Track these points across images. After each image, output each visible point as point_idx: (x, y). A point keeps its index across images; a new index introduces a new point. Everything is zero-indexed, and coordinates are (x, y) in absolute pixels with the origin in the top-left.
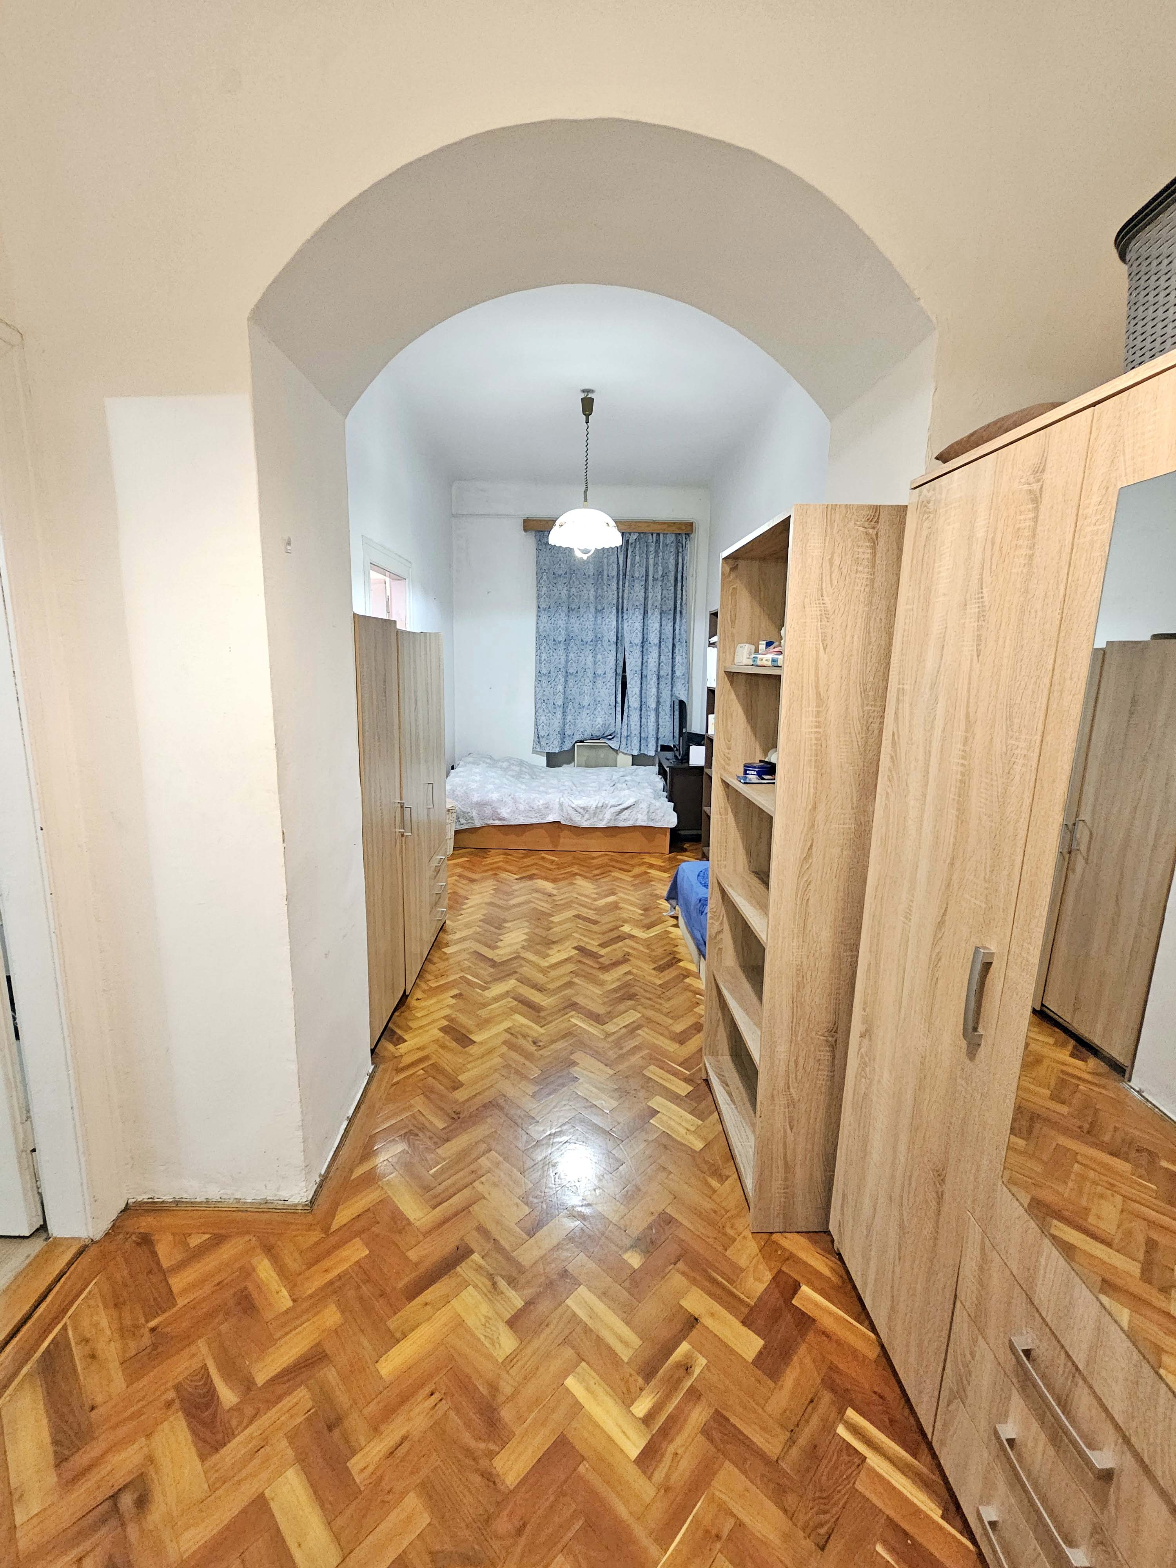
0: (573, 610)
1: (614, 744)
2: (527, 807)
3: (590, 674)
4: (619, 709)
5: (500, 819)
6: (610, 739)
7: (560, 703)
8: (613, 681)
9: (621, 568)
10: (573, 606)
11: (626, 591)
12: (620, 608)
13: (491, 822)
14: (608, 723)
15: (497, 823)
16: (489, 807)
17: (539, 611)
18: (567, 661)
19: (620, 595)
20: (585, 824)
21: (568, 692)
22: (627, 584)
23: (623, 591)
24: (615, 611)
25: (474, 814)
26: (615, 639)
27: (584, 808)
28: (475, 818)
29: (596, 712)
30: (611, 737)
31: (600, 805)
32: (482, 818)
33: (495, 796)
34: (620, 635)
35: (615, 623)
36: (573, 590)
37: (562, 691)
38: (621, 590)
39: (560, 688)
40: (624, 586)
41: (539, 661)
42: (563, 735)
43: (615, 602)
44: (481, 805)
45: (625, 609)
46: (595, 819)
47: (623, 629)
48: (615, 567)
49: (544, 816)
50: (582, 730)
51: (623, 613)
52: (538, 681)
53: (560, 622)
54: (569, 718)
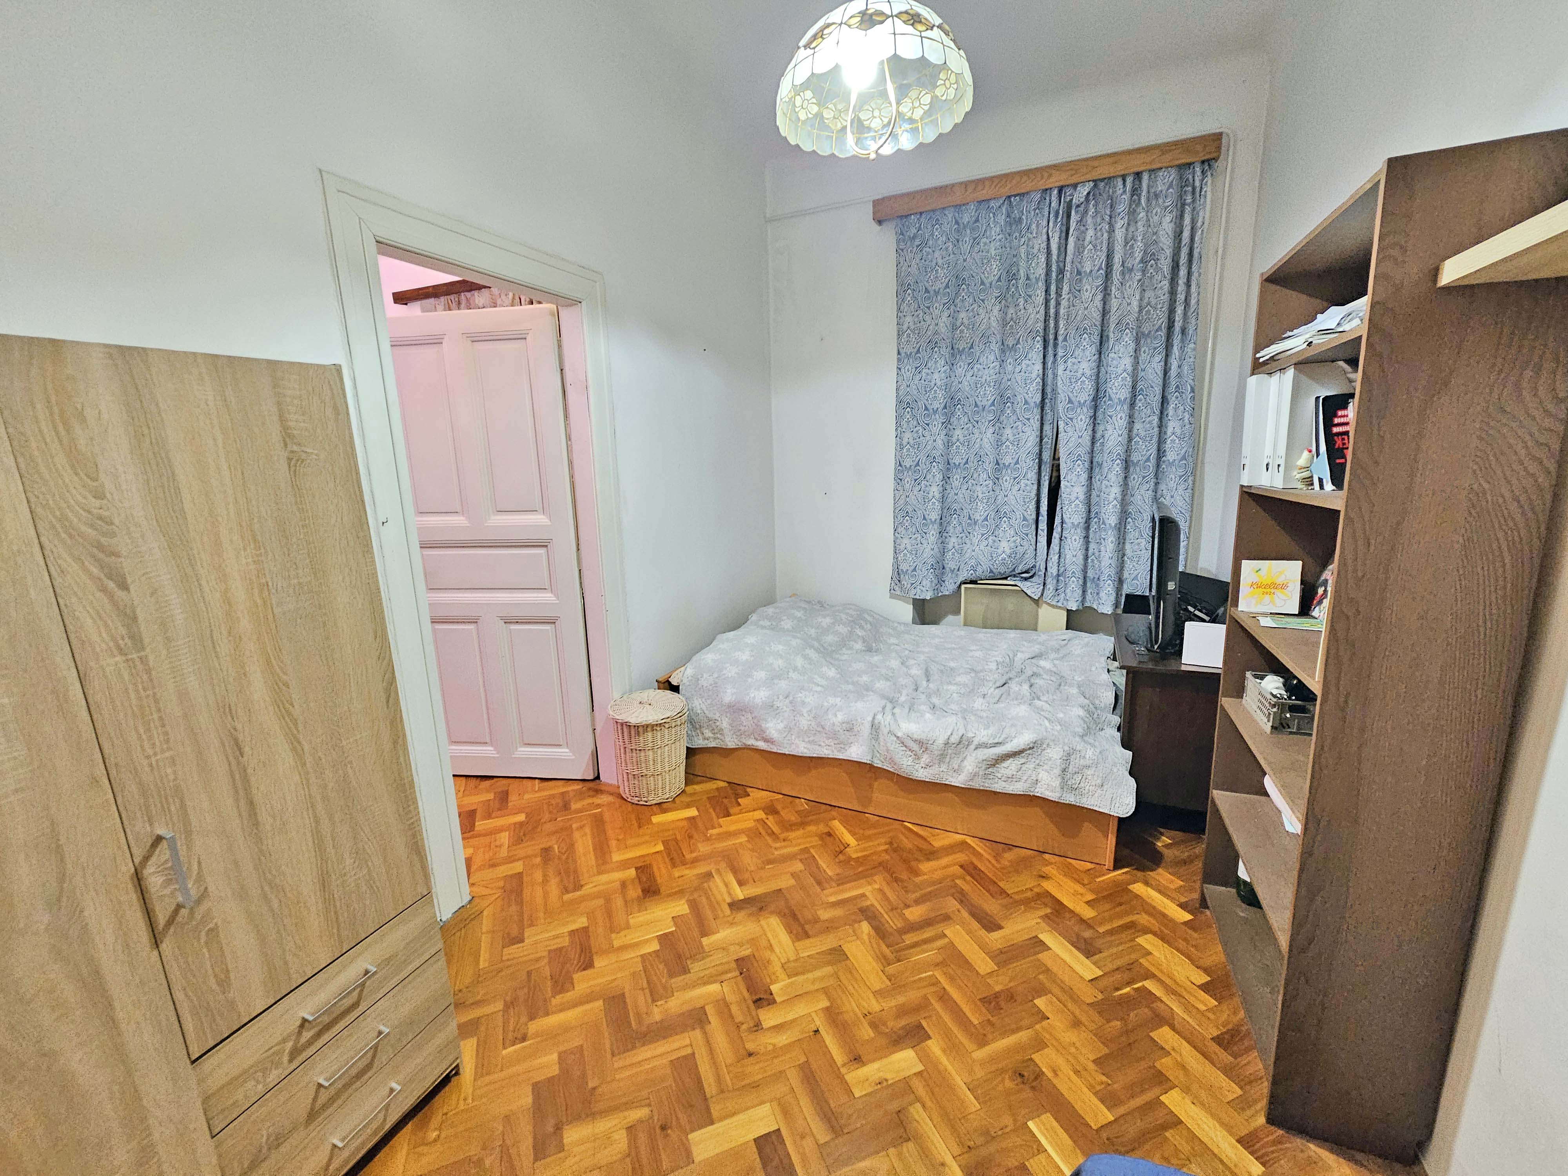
0: (961, 352)
3: (989, 467)
4: (1043, 525)
5: (766, 740)
6: (1026, 579)
7: (934, 516)
8: (1032, 475)
9: (1054, 257)
10: (961, 345)
11: (1064, 303)
12: (1051, 337)
13: (751, 742)
14: (1021, 550)
15: (762, 745)
16: (749, 716)
17: (899, 360)
18: (948, 445)
19: (1052, 311)
20: (922, 774)
21: (951, 497)
22: (1066, 288)
23: (1058, 304)
24: (1039, 346)
25: (725, 723)
26: (1038, 398)
27: (920, 743)
28: (726, 731)
29: (1000, 532)
30: (1028, 574)
31: (954, 739)
32: (738, 732)
33: (759, 696)
34: (1049, 390)
35: (1039, 367)
36: (963, 315)
37: (937, 495)
38: (1053, 303)
39: (935, 491)
40: (1059, 294)
41: (900, 447)
42: (940, 569)
43: (1040, 326)
44: (737, 709)
45: (1060, 338)
46: (944, 767)
47: (1055, 376)
48: (1043, 259)
49: (843, 745)
50: (973, 562)
51: (1055, 345)
52: (899, 480)
53: (936, 376)
54: (953, 541)
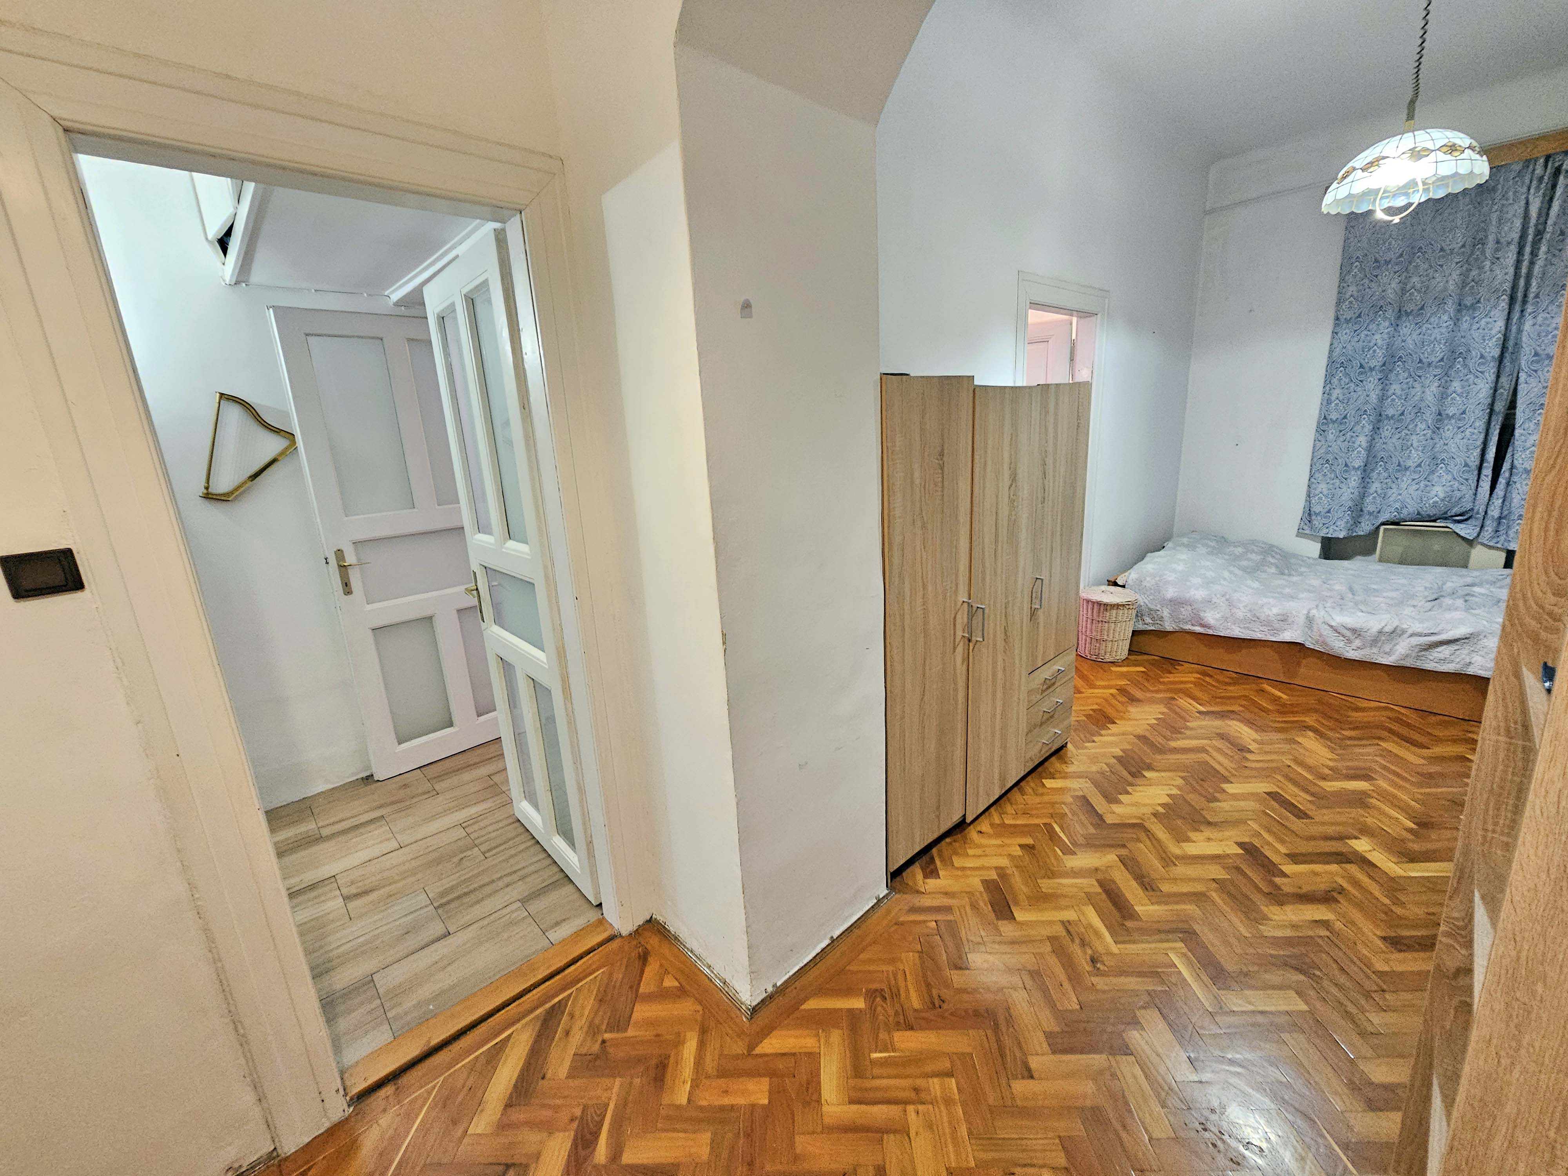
0: (1408, 314)
1: (1466, 530)
2: (1249, 615)
3: (1429, 416)
4: (1488, 471)
5: (1202, 626)
6: (1459, 522)
7: (1358, 463)
8: (1480, 425)
9: (1533, 221)
10: (1409, 307)
11: (1539, 264)
12: (1520, 295)
13: (1188, 627)
14: (1458, 494)
15: (1198, 629)
16: (1189, 608)
17: (1336, 325)
18: (1382, 399)
19: (1524, 271)
20: (1352, 655)
21: (1378, 445)
22: (1543, 248)
23: (1532, 263)
24: (1504, 304)
25: (1166, 613)
26: (1496, 352)
27: (1354, 631)
28: (1166, 619)
29: (1435, 477)
30: (1464, 517)
31: (1388, 629)
32: (1175, 619)
33: (1199, 594)
34: (1511, 344)
35: (1501, 324)
36: (1415, 279)
37: (1364, 444)
38: (1525, 264)
39: (1362, 440)
40: (1534, 254)
41: (1327, 400)
42: (1357, 511)
43: (1507, 286)
44: (1177, 603)
45: (1531, 296)
46: (1375, 650)
47: (1520, 331)
48: (1518, 223)
49: (1276, 631)
50: (1398, 505)
51: (1525, 302)
52: (1321, 431)
53: (1377, 336)
54: (1375, 486)
